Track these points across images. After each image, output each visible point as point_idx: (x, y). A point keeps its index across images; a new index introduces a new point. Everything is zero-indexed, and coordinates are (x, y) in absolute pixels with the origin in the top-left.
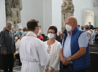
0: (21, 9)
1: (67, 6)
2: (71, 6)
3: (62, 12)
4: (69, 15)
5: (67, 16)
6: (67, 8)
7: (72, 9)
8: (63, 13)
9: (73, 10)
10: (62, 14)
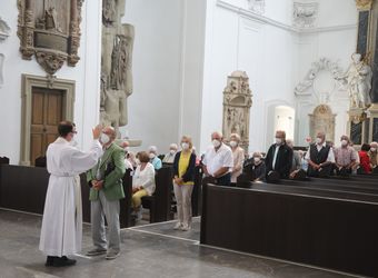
0: (128, 94)
1: (236, 91)
2: (246, 92)
3: (224, 105)
4: (239, 113)
5: (234, 115)
6: (235, 96)
7: (247, 99)
8: (227, 108)
9: (251, 101)
10: (224, 110)
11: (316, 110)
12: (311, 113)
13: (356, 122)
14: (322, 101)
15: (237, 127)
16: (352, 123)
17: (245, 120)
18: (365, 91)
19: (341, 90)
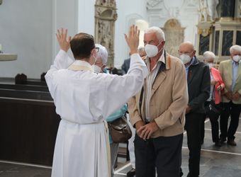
11: (166, 24)
12: (163, 27)
13: (205, 35)
14: (173, 15)
15: (106, 40)
16: (201, 36)
17: (111, 33)
18: (214, 5)
19: (189, 5)
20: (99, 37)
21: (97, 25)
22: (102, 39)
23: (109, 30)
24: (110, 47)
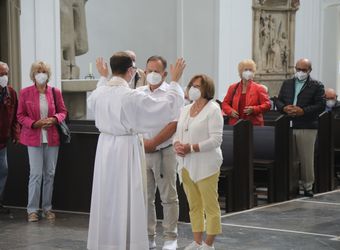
3: (254, 8)
4: (278, 23)
5: (269, 26)
8: (258, 14)
10: (255, 19)
17: (288, 35)
20: (262, 44)
21: (258, 22)
22: (269, 47)
23: (283, 30)
24: (284, 61)
